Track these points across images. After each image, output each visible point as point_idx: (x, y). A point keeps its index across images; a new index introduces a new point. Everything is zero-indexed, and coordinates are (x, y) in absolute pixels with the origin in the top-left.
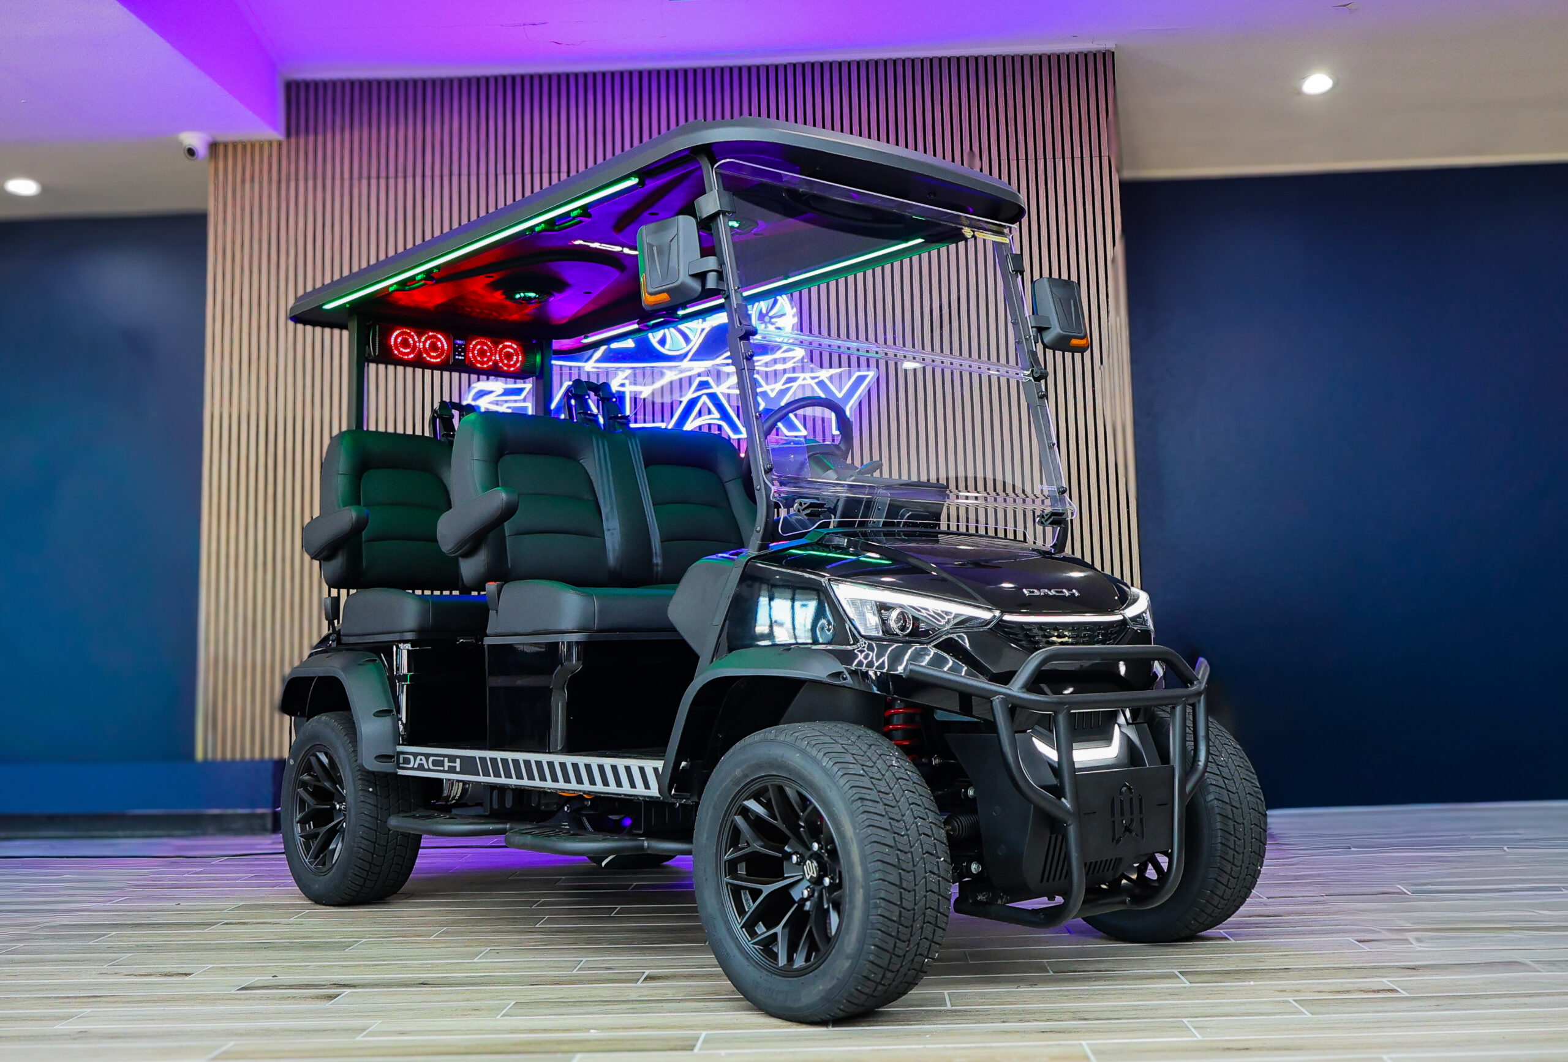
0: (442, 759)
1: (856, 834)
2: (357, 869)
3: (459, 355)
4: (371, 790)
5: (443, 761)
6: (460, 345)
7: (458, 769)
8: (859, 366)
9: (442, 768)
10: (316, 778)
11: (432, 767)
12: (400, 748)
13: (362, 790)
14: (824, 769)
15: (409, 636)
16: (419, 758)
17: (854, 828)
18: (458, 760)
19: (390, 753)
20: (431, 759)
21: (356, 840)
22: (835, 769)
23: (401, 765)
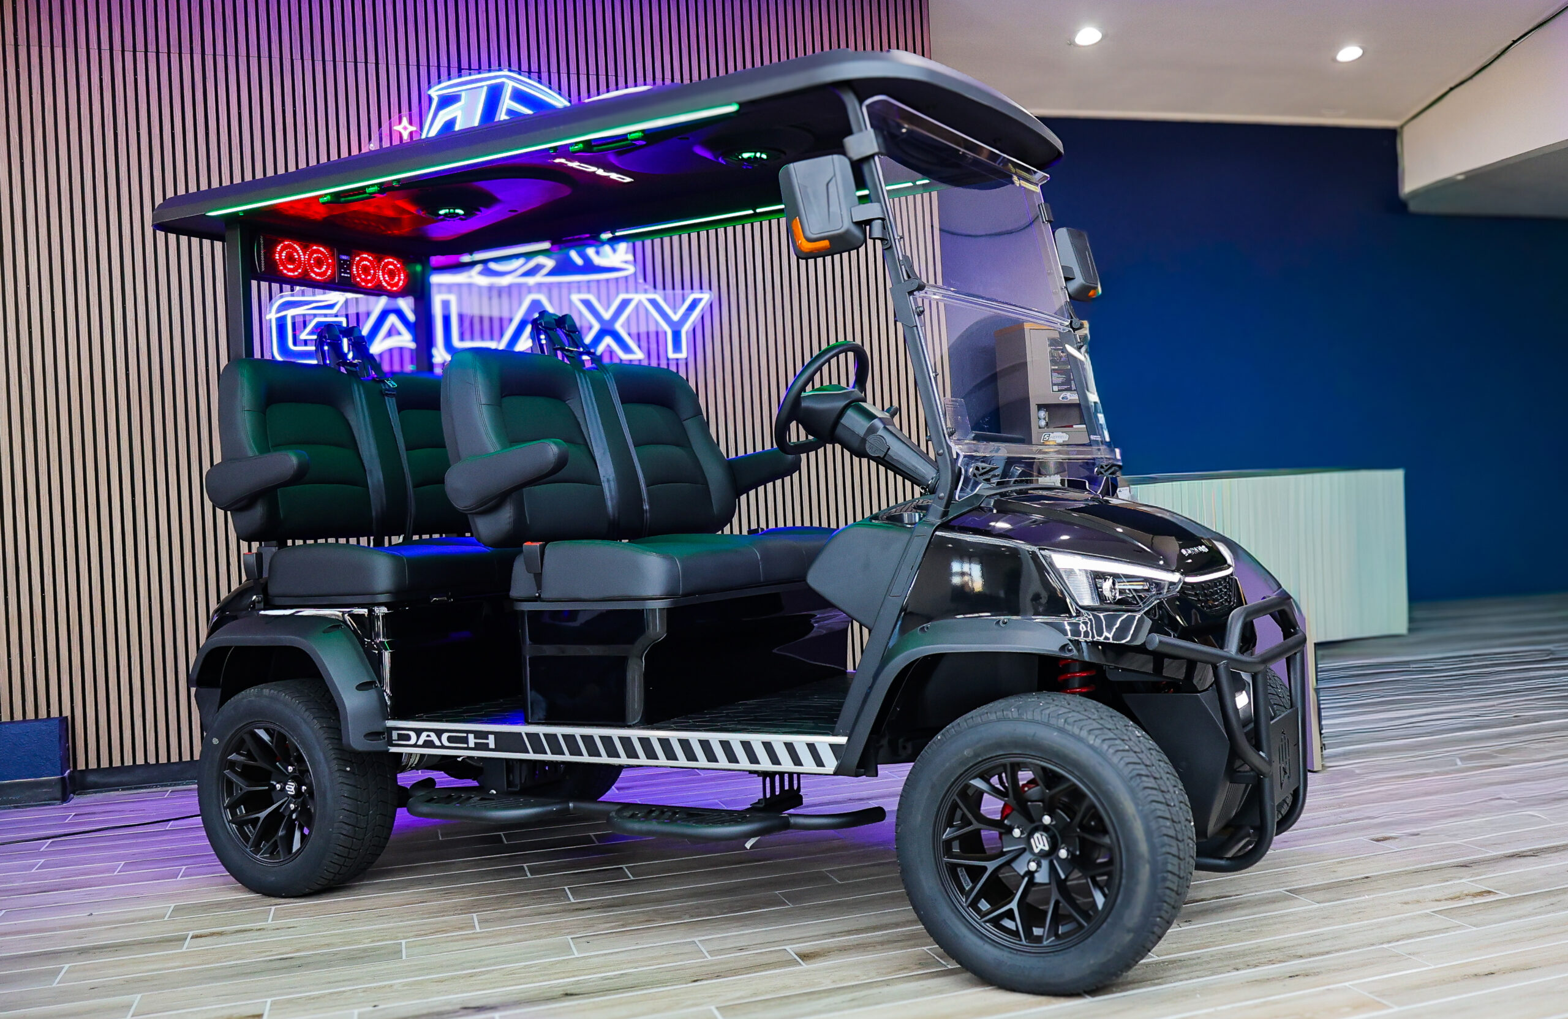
0: (465, 735)
1: (1140, 812)
2: (337, 857)
3: (345, 272)
4: (348, 769)
5: (467, 737)
6: (345, 261)
7: (492, 745)
8: (692, 288)
9: (466, 746)
10: (250, 756)
11: (446, 743)
12: (390, 723)
13: (339, 770)
14: (1091, 747)
15: (383, 598)
16: (424, 734)
17: (1137, 805)
18: (491, 738)
19: (381, 730)
20: (445, 736)
21: (336, 825)
22: (1105, 747)
23: (394, 742)
